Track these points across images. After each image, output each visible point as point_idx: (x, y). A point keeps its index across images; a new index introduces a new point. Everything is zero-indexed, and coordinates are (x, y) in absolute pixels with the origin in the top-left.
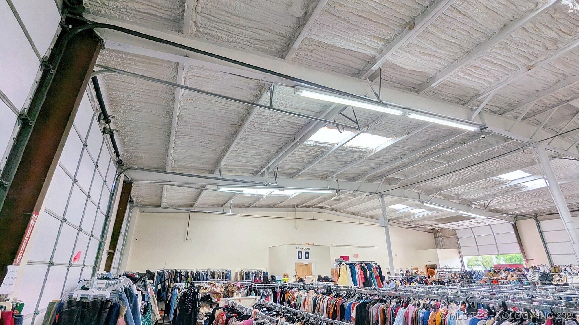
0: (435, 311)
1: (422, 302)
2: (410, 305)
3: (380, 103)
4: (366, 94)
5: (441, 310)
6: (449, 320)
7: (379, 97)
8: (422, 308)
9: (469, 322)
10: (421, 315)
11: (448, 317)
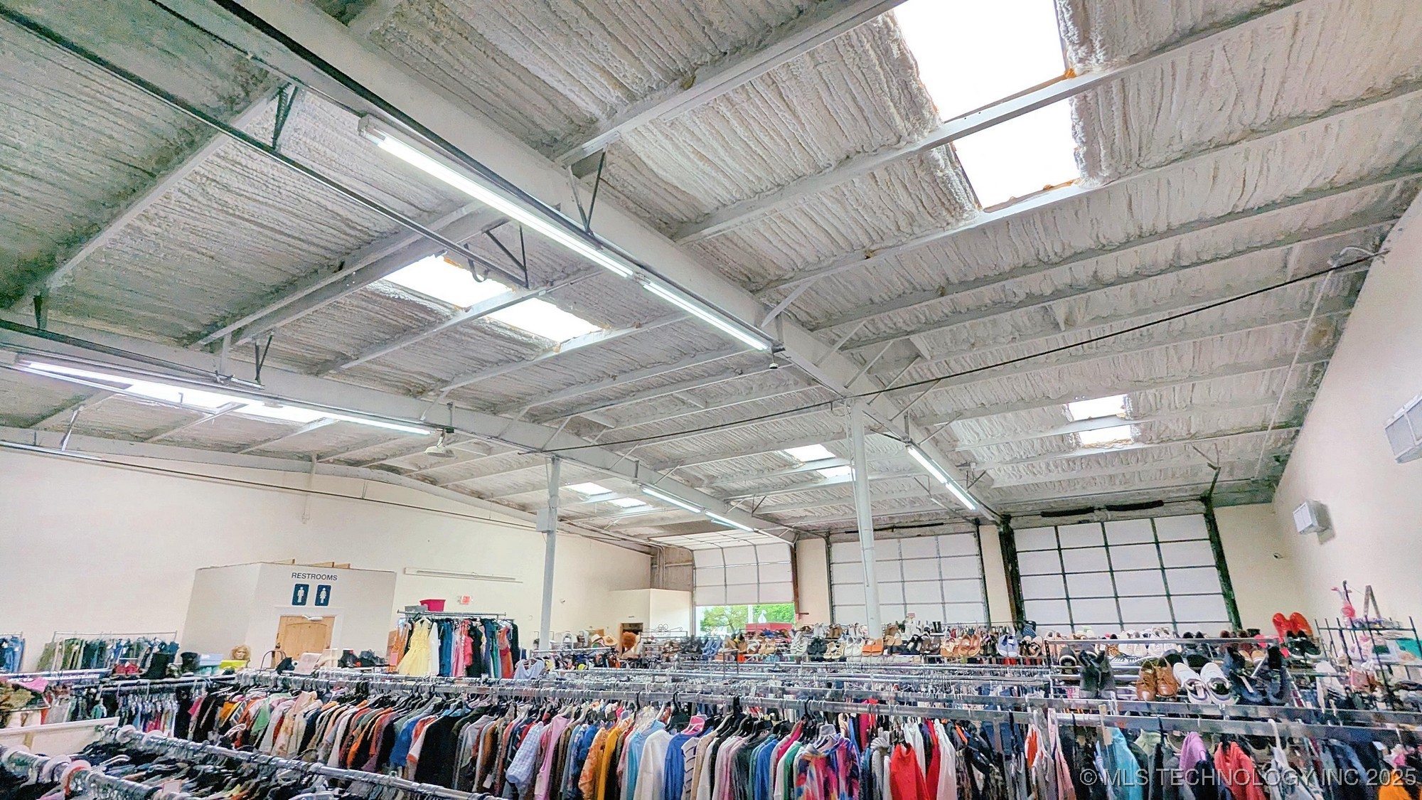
0: (607, 727)
1: (585, 707)
2: (559, 718)
3: (587, 235)
4: (559, 204)
5: (621, 723)
6: (630, 744)
7: (587, 221)
8: (584, 722)
9: (668, 744)
10: (576, 738)
11: (628, 739)
